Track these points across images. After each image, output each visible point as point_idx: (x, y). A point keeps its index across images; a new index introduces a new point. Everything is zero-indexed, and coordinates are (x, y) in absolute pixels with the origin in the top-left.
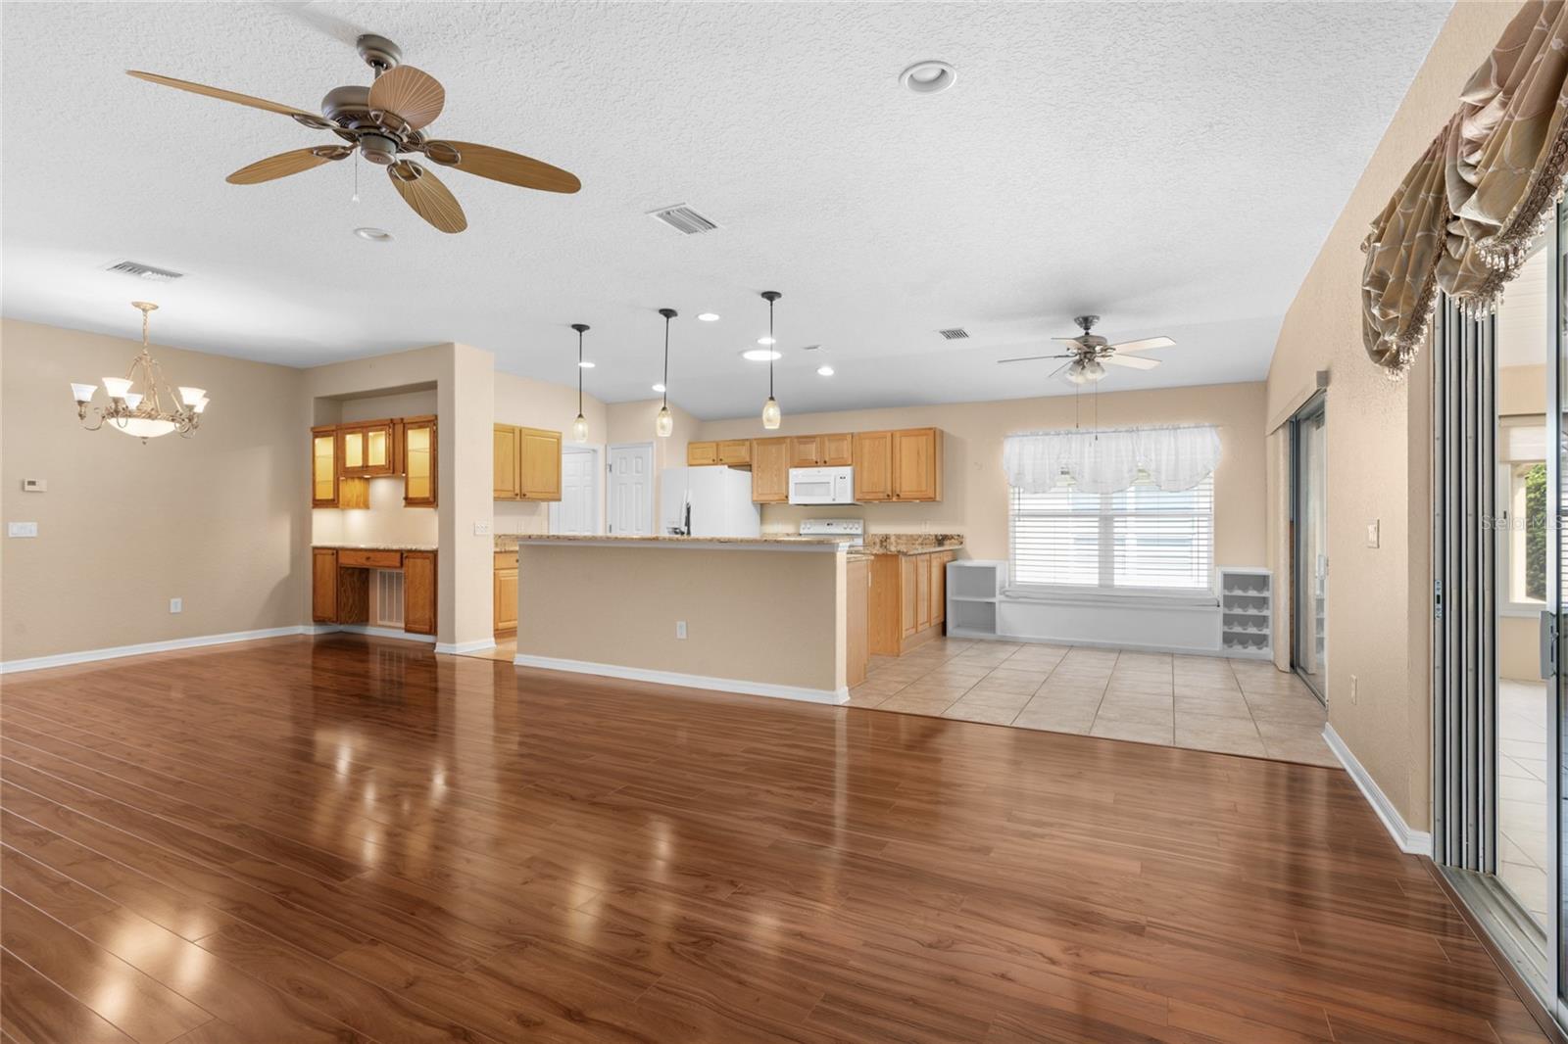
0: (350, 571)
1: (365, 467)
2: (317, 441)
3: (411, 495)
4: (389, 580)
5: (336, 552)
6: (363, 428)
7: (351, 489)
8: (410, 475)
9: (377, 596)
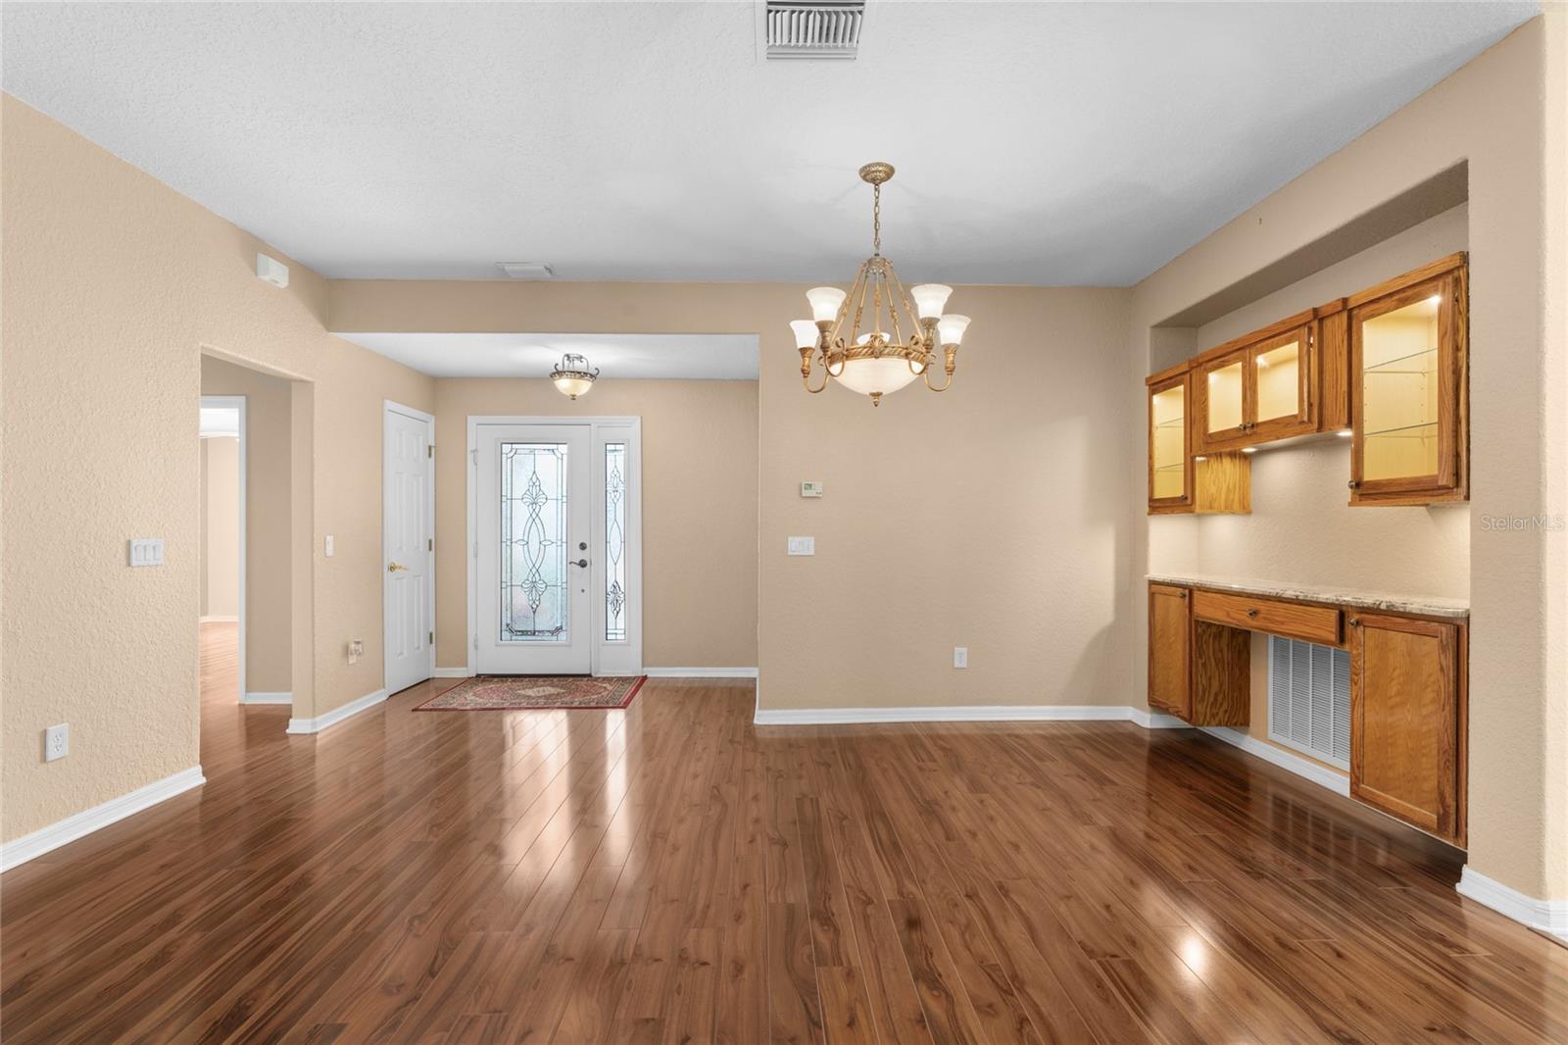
0: (1214, 630)
1: (1251, 428)
2: (1156, 399)
3: (1369, 475)
4: (1296, 647)
5: (1189, 592)
6: (1243, 350)
7: (1216, 477)
8: (1367, 429)
9: (1267, 681)
